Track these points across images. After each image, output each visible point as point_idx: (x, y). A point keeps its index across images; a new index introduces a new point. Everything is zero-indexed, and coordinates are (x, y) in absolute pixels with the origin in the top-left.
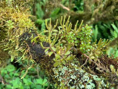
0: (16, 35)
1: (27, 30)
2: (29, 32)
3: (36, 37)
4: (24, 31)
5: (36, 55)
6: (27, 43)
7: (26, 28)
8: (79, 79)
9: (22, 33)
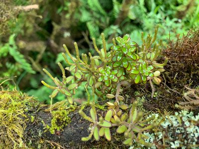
0: (14, 141)
1: (24, 118)
2: (32, 120)
3: (53, 121)
4: (22, 125)
5: (78, 144)
6: (47, 141)
7: (18, 118)
8: (186, 141)
9: (20, 131)
